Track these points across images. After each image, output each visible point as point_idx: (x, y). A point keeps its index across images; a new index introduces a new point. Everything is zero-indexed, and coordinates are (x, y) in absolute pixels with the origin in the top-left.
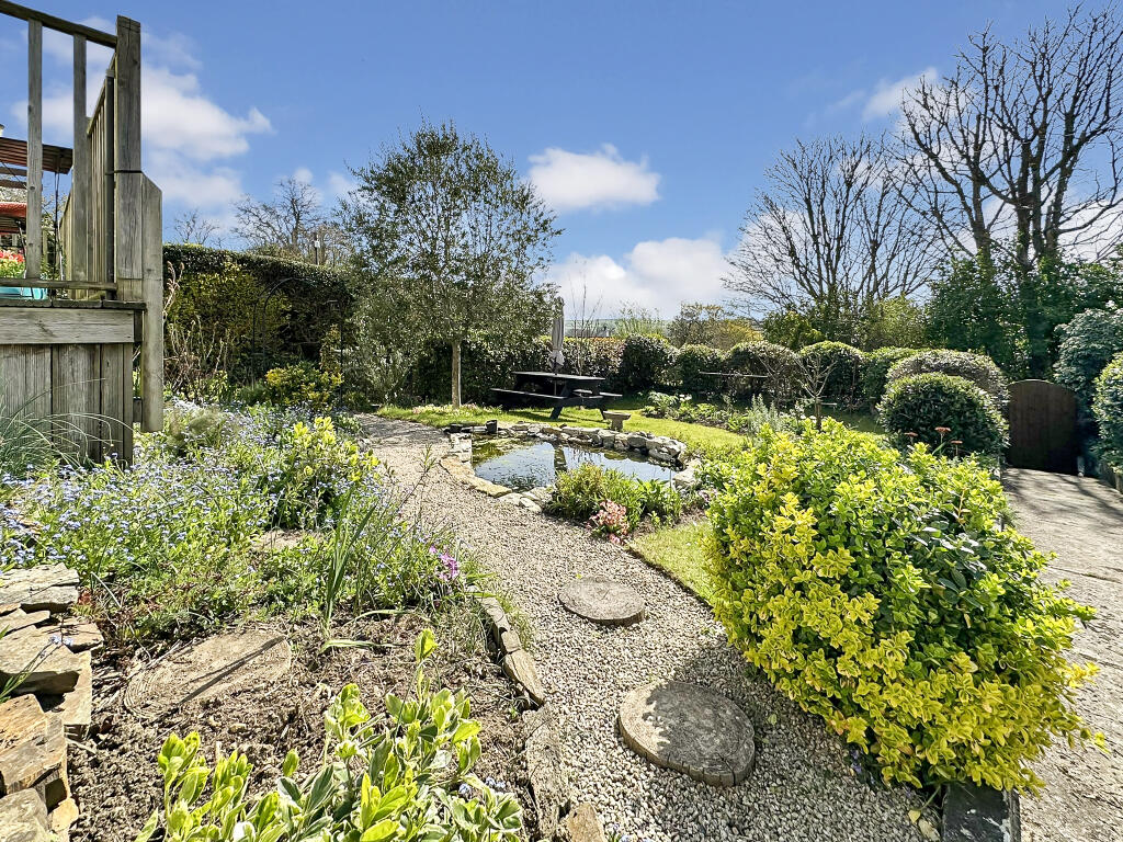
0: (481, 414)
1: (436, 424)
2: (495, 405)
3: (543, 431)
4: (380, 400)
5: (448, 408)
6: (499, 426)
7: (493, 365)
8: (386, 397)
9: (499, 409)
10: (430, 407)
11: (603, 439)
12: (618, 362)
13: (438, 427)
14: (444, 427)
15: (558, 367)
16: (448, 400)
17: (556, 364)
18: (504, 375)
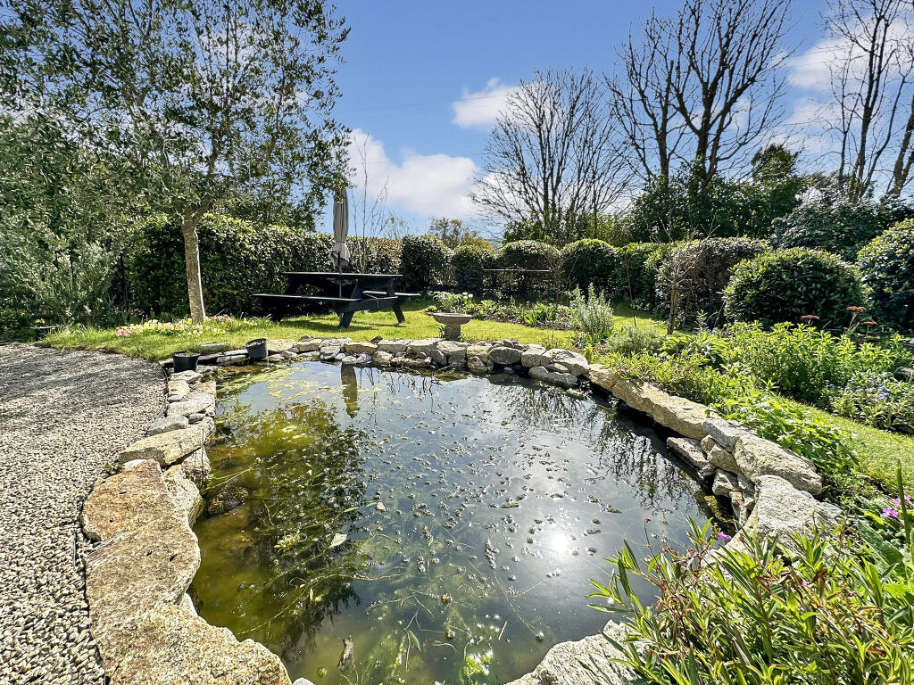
0: (239, 329)
1: (148, 354)
2: (260, 314)
3: (344, 350)
4: (56, 318)
5: (181, 325)
6: (269, 347)
7: (254, 265)
8: (68, 312)
9: (267, 320)
10: (151, 325)
11: (448, 357)
12: (397, 262)
13: (153, 359)
14: (163, 358)
15: (343, 264)
16: (184, 312)
17: (340, 260)
18: (271, 275)
